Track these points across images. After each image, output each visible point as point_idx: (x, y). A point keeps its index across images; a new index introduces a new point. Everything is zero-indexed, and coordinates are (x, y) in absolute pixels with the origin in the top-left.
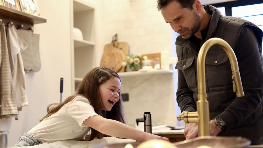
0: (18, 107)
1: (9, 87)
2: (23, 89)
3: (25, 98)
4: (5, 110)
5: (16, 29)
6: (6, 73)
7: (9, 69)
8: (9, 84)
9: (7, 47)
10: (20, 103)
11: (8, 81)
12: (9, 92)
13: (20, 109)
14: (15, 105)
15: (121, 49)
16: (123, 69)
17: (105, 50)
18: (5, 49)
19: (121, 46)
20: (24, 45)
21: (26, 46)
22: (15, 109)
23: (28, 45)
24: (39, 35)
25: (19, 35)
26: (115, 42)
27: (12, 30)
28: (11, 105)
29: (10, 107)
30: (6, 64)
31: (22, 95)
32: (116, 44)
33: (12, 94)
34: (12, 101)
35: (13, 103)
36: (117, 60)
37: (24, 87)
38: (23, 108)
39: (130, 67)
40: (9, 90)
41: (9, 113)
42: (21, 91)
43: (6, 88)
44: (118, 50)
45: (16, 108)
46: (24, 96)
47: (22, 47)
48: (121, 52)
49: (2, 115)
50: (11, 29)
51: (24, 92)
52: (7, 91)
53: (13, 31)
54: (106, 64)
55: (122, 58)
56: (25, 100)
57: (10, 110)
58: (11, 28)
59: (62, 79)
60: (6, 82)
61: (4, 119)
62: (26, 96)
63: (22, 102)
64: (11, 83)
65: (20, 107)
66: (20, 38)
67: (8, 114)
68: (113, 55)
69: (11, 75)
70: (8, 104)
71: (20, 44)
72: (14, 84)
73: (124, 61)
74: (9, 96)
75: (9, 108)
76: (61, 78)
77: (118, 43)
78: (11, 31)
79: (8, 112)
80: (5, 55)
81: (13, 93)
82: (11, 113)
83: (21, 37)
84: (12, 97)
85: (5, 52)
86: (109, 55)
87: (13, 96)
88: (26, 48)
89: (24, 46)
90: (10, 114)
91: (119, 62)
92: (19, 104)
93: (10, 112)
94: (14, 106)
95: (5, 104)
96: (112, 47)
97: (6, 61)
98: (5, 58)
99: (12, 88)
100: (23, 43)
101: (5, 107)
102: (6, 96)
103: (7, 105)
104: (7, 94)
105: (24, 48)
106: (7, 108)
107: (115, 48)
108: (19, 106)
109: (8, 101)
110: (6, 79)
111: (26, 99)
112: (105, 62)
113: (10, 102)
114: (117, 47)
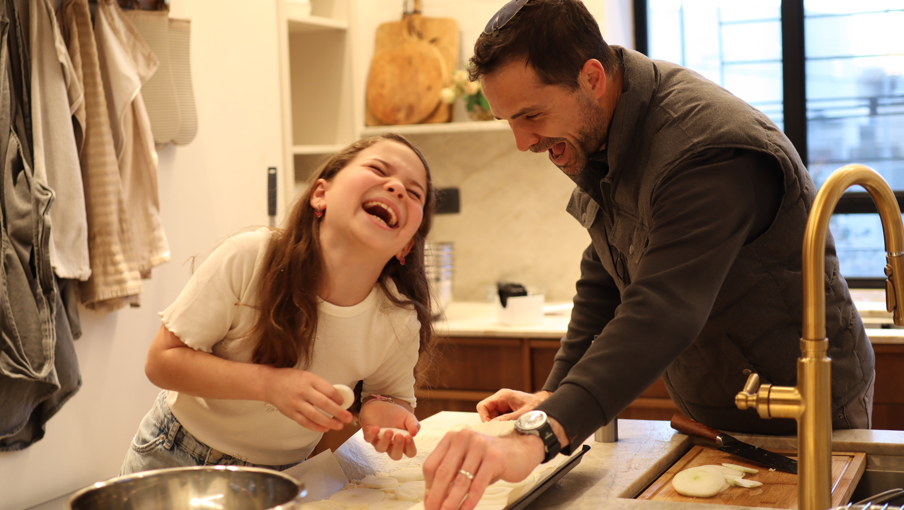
0: (141, 268)
1: (113, 208)
2: (152, 210)
3: (160, 239)
4: (107, 284)
5: (120, 10)
6: (104, 165)
7: (110, 148)
8: (112, 198)
9: (99, 79)
10: (146, 254)
11: (110, 189)
12: (115, 227)
13: (145, 275)
14: (134, 265)
15: (433, 41)
16: (443, 113)
17: (379, 42)
18: (95, 85)
19: (433, 33)
20: (149, 60)
21: (155, 64)
22: (135, 279)
23: (158, 63)
24: (188, 22)
25: (130, 30)
26: (415, 17)
27: (111, 15)
28: (123, 266)
29: (120, 272)
30: (100, 134)
31: (151, 228)
32: (417, 23)
33: (122, 231)
34: (124, 251)
35: (128, 260)
36: (423, 79)
37: (156, 204)
38: (154, 272)
39: (469, 108)
40: (114, 218)
41: (117, 292)
42: (148, 216)
43: (107, 214)
44: (424, 46)
45: (137, 274)
46: (156, 233)
47: (143, 71)
48: (435, 51)
49: (96, 299)
50: (105, 13)
51: (158, 218)
52: (108, 224)
53: (113, 19)
54: (386, 91)
55: (440, 75)
56: (161, 244)
57: (121, 282)
58: (106, 7)
59: (272, 172)
60: (105, 194)
61: (102, 311)
62: (162, 233)
63: (151, 252)
64: (119, 193)
65: (146, 268)
66: (132, 38)
67: (114, 295)
68: (409, 61)
69: (116, 168)
70: (114, 264)
71: (135, 59)
72: (126, 196)
73: (445, 86)
74: (115, 238)
75: (118, 277)
76: (270, 169)
77: (425, 21)
78: (107, 19)
79: (116, 288)
80: (97, 104)
81: (125, 226)
82: (125, 293)
83: (136, 37)
84: (123, 241)
85: (95, 94)
86: (393, 60)
87: (126, 236)
88: (154, 70)
89: (148, 65)
90: (119, 294)
91: (429, 88)
92: (143, 258)
93: (122, 290)
94: (131, 270)
95: (105, 265)
96: (405, 33)
97: (99, 125)
98: (98, 115)
99: (121, 211)
100: (143, 55)
101: (105, 273)
102: (107, 239)
103: (111, 269)
104: (109, 234)
105: (150, 73)
106: (111, 279)
107: (414, 39)
108: (143, 266)
109: (112, 254)
110: (104, 184)
111: (165, 243)
112: (382, 86)
113: (119, 257)
114: (420, 36)
